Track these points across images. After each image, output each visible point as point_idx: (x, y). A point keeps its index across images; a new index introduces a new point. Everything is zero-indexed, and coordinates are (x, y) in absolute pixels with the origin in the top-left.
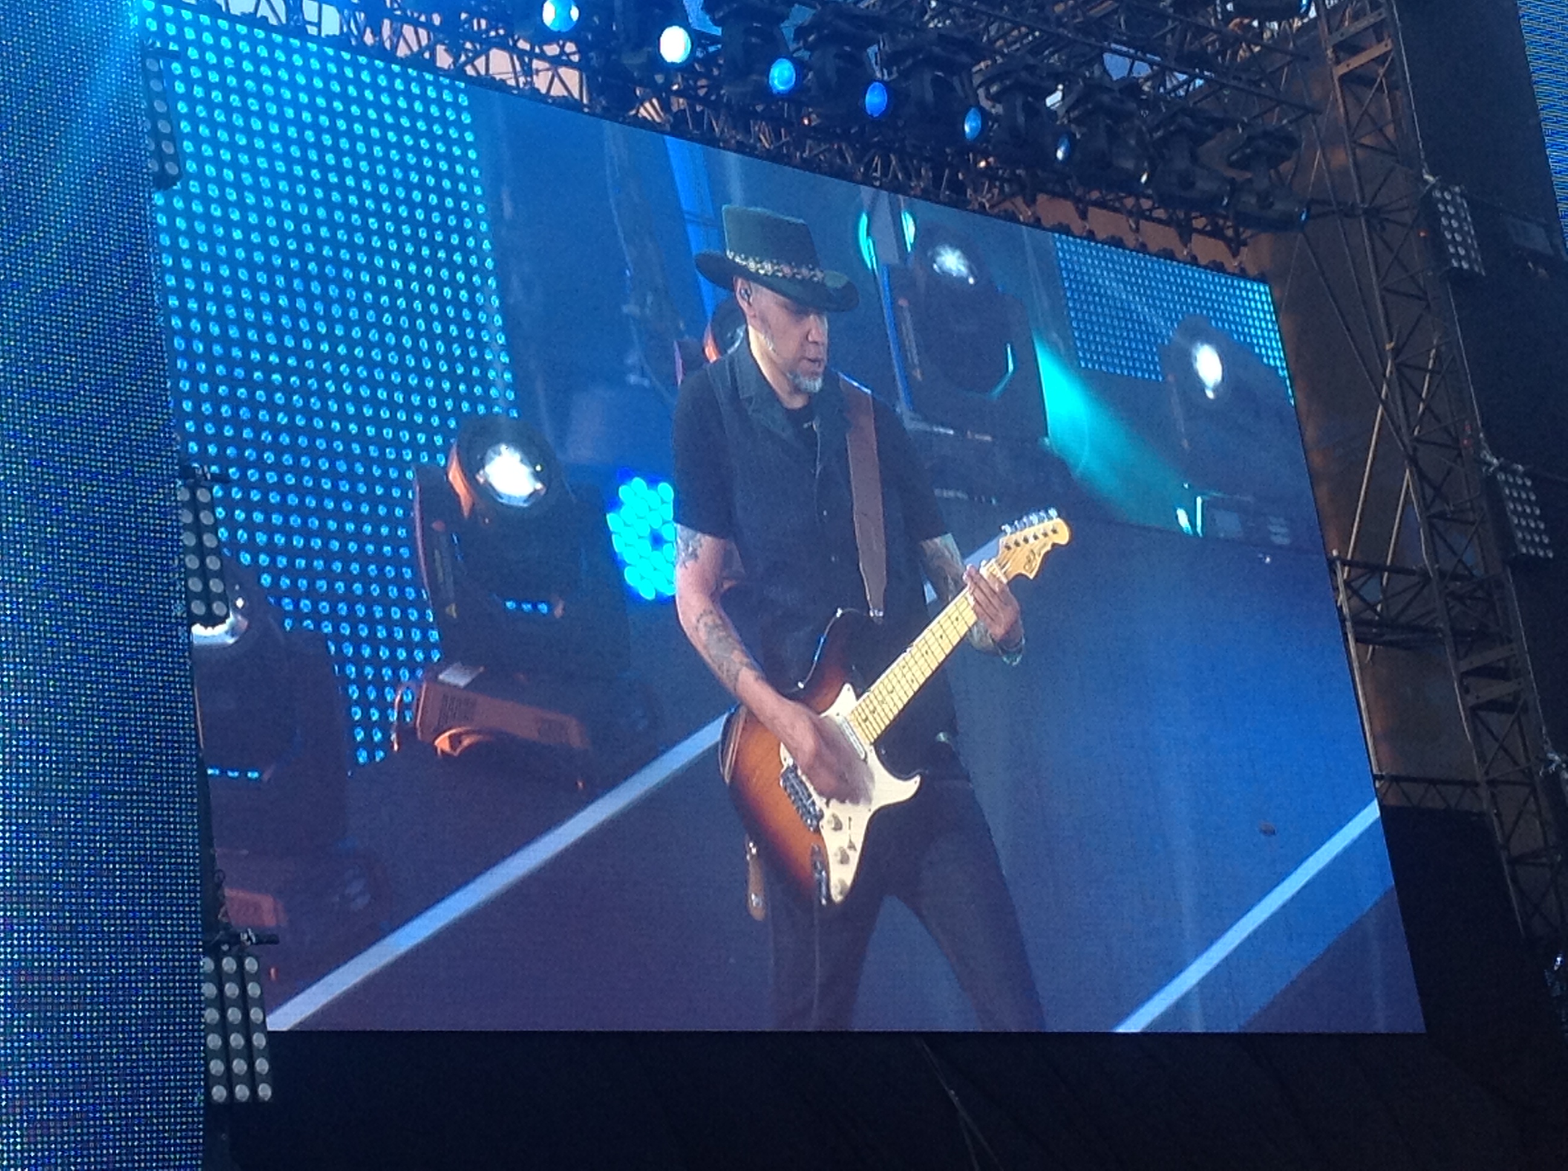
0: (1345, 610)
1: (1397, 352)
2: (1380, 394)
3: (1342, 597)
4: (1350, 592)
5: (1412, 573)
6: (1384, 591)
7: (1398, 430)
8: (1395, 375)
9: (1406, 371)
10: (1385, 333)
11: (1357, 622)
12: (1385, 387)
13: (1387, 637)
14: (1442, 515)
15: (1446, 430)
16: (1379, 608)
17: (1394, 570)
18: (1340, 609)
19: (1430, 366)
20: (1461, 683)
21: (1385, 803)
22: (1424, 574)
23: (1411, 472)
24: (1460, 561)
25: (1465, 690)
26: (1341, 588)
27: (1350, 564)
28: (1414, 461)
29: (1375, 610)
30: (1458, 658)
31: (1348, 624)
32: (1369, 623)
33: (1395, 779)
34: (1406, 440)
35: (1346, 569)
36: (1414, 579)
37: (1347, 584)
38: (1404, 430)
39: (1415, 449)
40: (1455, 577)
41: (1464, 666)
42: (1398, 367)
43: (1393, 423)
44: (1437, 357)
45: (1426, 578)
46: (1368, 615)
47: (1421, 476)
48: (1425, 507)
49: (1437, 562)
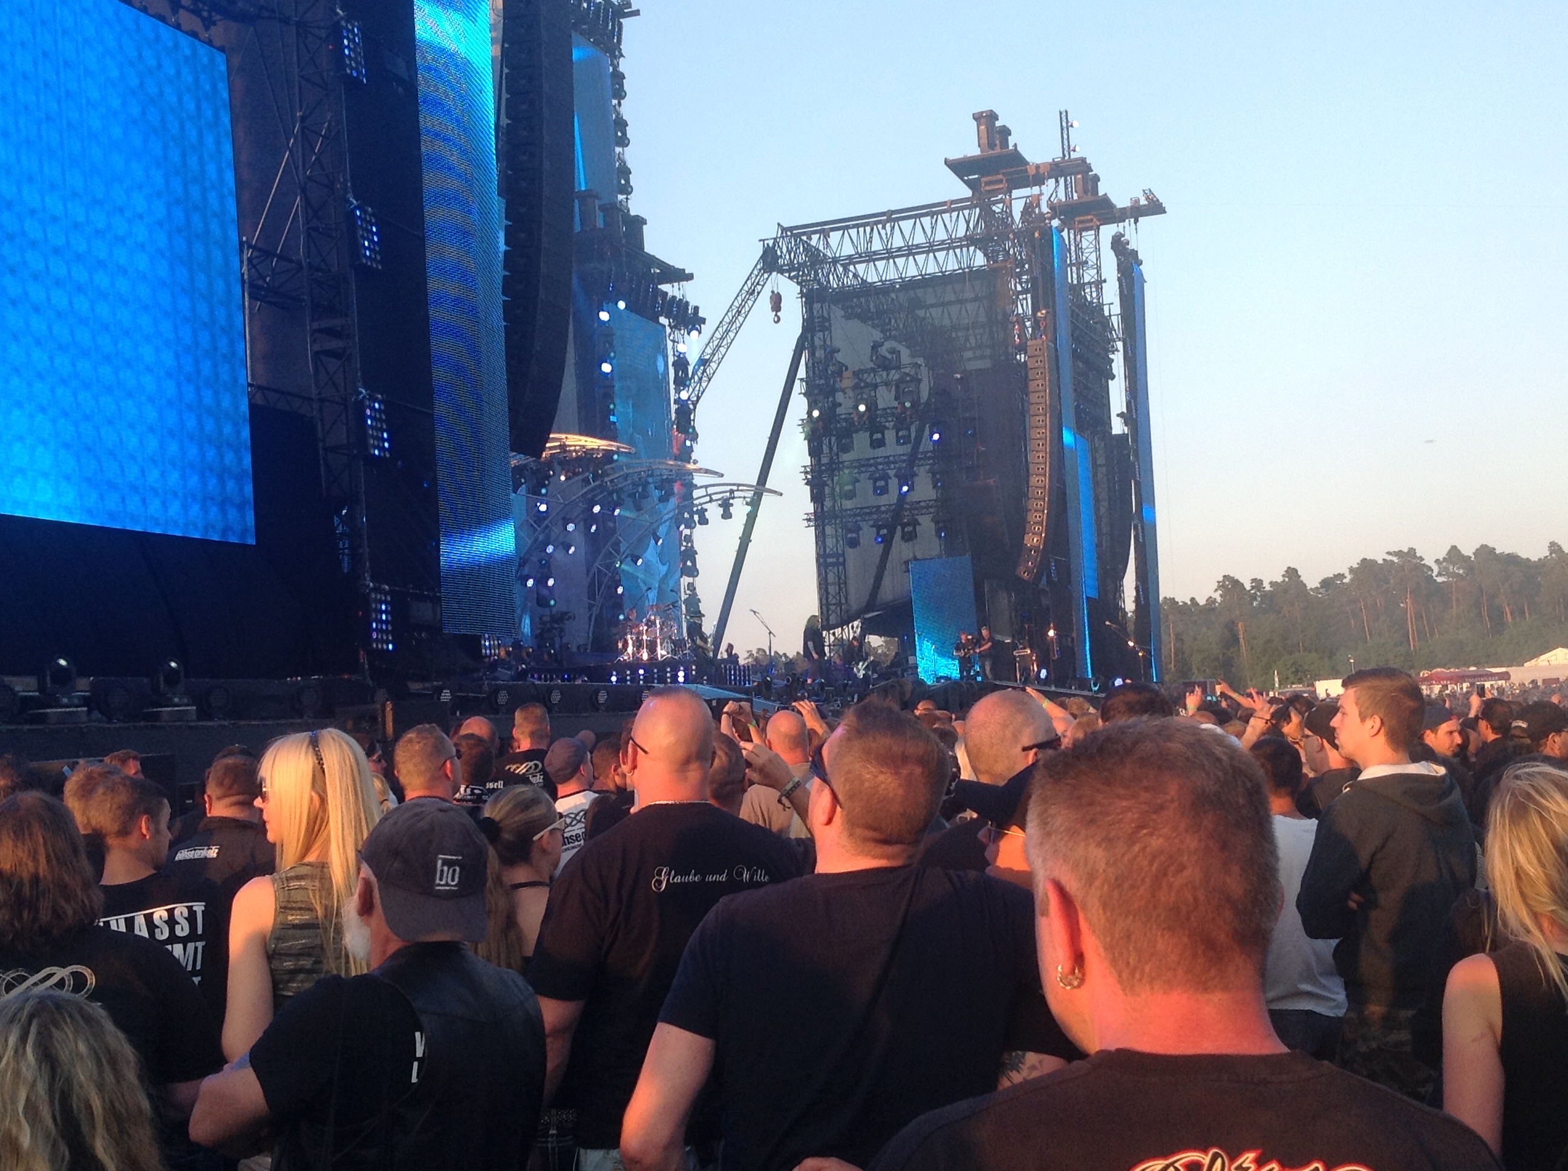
0: (246, 277)
1: (303, 119)
2: (288, 144)
3: (245, 268)
4: (250, 266)
5: (291, 261)
6: (273, 270)
7: (297, 168)
8: (299, 133)
9: (306, 131)
10: (298, 107)
11: (251, 286)
12: (292, 140)
13: (268, 299)
14: (316, 229)
15: (327, 176)
16: (268, 279)
17: (281, 258)
18: (243, 275)
19: (323, 133)
20: (312, 336)
21: (253, 401)
22: (299, 263)
23: (301, 200)
24: (323, 260)
25: (314, 341)
26: (245, 263)
27: (254, 248)
28: (304, 191)
29: (265, 281)
30: (312, 320)
31: (246, 285)
32: (260, 288)
33: (259, 388)
34: (301, 177)
35: (251, 251)
36: (293, 265)
37: (250, 260)
38: (301, 168)
39: (306, 183)
40: (318, 269)
41: (316, 325)
42: (303, 129)
43: (294, 163)
44: (329, 129)
45: (300, 267)
46: (260, 282)
47: (307, 202)
48: (307, 221)
49: (309, 257)
